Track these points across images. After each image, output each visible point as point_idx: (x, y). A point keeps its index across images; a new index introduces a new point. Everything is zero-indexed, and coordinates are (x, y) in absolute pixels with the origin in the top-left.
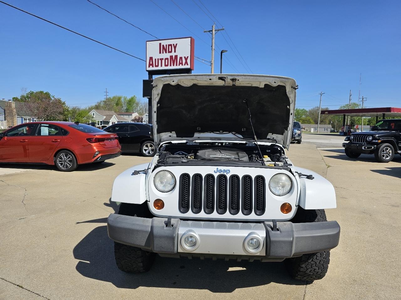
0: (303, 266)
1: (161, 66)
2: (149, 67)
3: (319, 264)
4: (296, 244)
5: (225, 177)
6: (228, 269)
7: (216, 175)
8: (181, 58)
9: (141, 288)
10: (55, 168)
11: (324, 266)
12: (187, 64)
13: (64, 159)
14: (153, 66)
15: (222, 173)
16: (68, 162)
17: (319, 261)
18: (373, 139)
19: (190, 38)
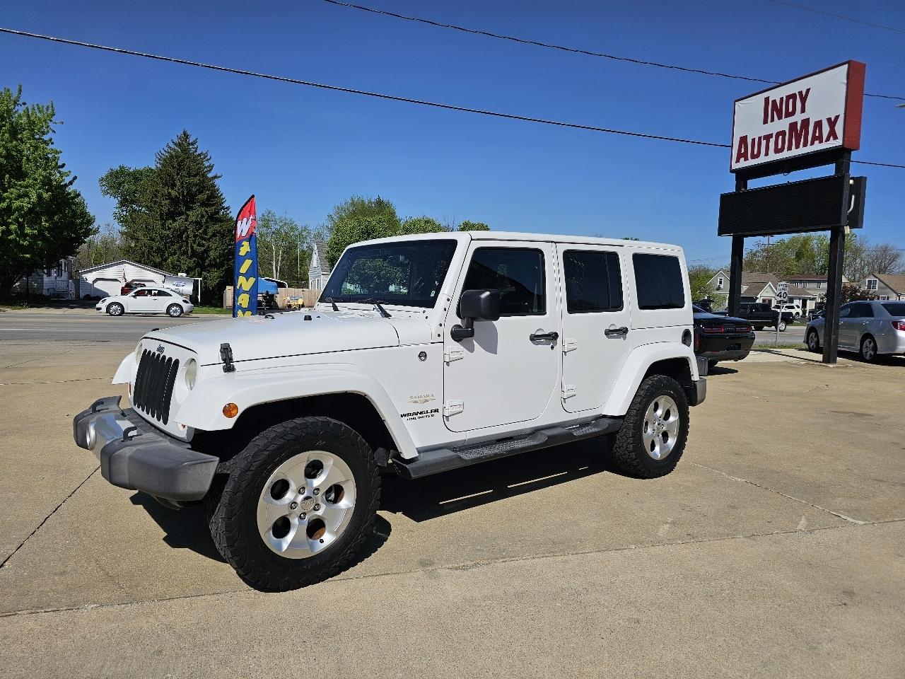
1: (767, 154)
2: (738, 161)
8: (818, 124)
12: (836, 138)
14: (746, 159)
19: (846, 66)
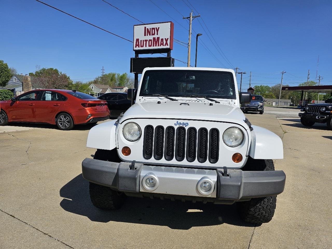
0: (252, 209)
1: (146, 46)
2: (136, 47)
3: (266, 208)
4: (244, 188)
5: (184, 129)
6: (187, 210)
7: (176, 127)
8: (162, 40)
9: (111, 223)
10: (56, 127)
11: (271, 210)
12: (168, 45)
13: (63, 120)
14: (139, 47)
15: (181, 126)
16: (67, 123)
17: (266, 205)
18: (326, 110)
19: (170, 23)
